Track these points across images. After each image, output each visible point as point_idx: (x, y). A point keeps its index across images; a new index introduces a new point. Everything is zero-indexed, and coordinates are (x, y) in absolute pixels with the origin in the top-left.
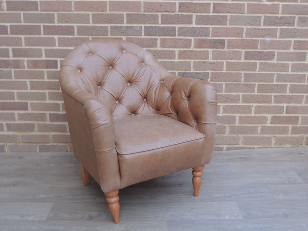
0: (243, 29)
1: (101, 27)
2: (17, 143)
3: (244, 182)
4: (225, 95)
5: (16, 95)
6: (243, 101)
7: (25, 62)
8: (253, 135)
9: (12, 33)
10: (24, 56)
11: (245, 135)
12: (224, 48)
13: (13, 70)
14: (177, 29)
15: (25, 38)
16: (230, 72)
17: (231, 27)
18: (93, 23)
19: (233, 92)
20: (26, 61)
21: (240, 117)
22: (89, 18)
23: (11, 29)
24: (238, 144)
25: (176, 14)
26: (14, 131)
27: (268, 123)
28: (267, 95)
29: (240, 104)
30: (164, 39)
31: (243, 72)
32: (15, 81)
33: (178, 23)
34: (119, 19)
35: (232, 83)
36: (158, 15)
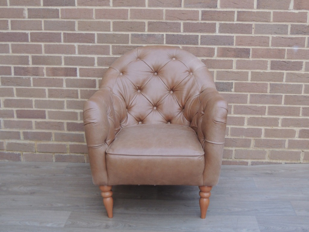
0: (269, 38)
1: (122, 35)
2: (33, 152)
3: (266, 197)
4: (249, 106)
5: (34, 103)
6: (270, 113)
7: (44, 70)
8: (281, 150)
9: (32, 41)
10: (43, 64)
11: (271, 149)
12: (248, 57)
13: (32, 78)
14: (199, 38)
15: (45, 46)
16: (255, 82)
17: (256, 35)
18: (114, 30)
19: (259, 103)
20: (45, 68)
21: (265, 129)
22: (110, 25)
23: (31, 36)
24: (264, 159)
25: (199, 22)
26: (30, 140)
27: (296, 137)
28: (295, 107)
29: (266, 116)
30: (186, 47)
31: (269, 83)
32: (33, 89)
33: (201, 31)
34: (141, 27)
35: (257, 94)
36: (180, 23)
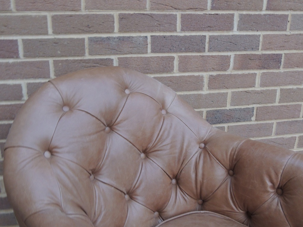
1: (72, 40)
4: (274, 139)
6: (300, 145)
12: (279, 68)
14: (207, 40)
16: (285, 104)
17: (292, 33)
18: (55, 32)
19: (287, 134)
22: (46, 23)
25: (207, 13)
29: (295, 149)
30: (185, 57)
33: (210, 28)
34: (106, 24)
35: (286, 120)
36: (176, 15)
